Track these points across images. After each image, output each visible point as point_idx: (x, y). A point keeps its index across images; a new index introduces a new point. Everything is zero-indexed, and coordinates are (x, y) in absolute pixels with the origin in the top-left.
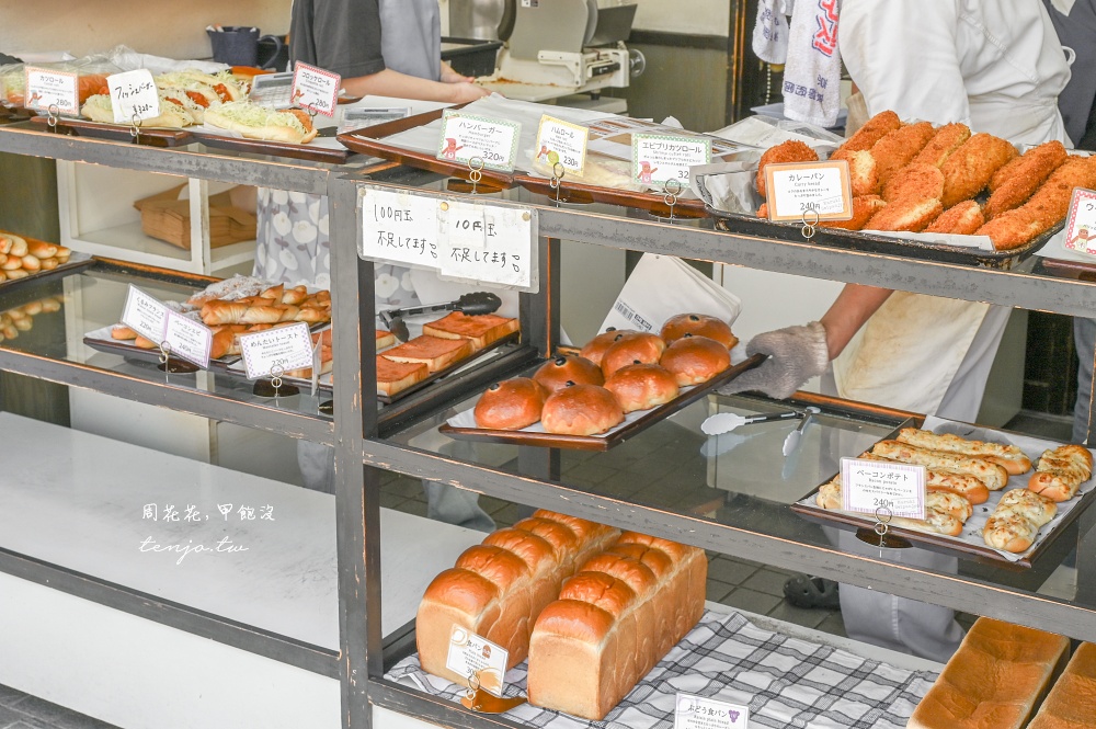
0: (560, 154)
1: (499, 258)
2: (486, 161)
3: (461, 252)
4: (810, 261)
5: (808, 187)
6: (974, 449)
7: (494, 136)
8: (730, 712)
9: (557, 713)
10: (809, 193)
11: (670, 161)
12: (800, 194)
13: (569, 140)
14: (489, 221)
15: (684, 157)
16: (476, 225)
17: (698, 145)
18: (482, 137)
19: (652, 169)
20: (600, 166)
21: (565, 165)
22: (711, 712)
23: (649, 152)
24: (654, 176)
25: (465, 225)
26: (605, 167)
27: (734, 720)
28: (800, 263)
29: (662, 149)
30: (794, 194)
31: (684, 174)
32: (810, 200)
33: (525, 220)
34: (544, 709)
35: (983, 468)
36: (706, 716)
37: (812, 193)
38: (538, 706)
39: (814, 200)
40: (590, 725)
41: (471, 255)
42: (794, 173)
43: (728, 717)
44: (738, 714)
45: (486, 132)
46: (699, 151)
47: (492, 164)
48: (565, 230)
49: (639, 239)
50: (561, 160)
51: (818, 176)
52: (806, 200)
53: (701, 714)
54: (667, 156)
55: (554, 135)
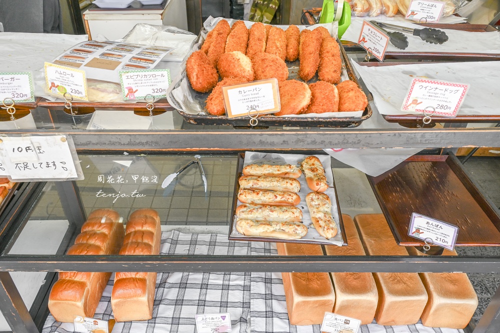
0: (66, 87)
1: (51, 165)
2: (15, 99)
3: (23, 165)
4: (261, 140)
5: (251, 96)
6: (278, 171)
7: (15, 83)
8: (221, 317)
9: (131, 322)
10: (252, 100)
11: (145, 85)
12: (246, 101)
13: (71, 79)
14: (36, 145)
15: (154, 81)
16: (28, 149)
17: (162, 72)
18: (7, 85)
19: (134, 90)
20: (93, 88)
21: (71, 94)
22: (212, 319)
23: (131, 81)
24: (136, 95)
25: (20, 149)
26: (98, 89)
27: (224, 319)
28: (254, 143)
29: (139, 78)
30: (242, 101)
31: (156, 91)
32: (253, 104)
33: (64, 141)
34: (124, 322)
35: (291, 184)
36: (211, 321)
37: (253, 99)
38: (121, 322)
39: (256, 103)
40: (148, 323)
41: (30, 166)
42: (242, 89)
43: (221, 319)
44: (225, 317)
45: (9, 81)
46: (162, 76)
47: (20, 100)
48: (93, 144)
49: (147, 143)
50: (69, 91)
51: (258, 89)
52: (250, 104)
53: (208, 320)
54: (143, 82)
55: (58, 76)
